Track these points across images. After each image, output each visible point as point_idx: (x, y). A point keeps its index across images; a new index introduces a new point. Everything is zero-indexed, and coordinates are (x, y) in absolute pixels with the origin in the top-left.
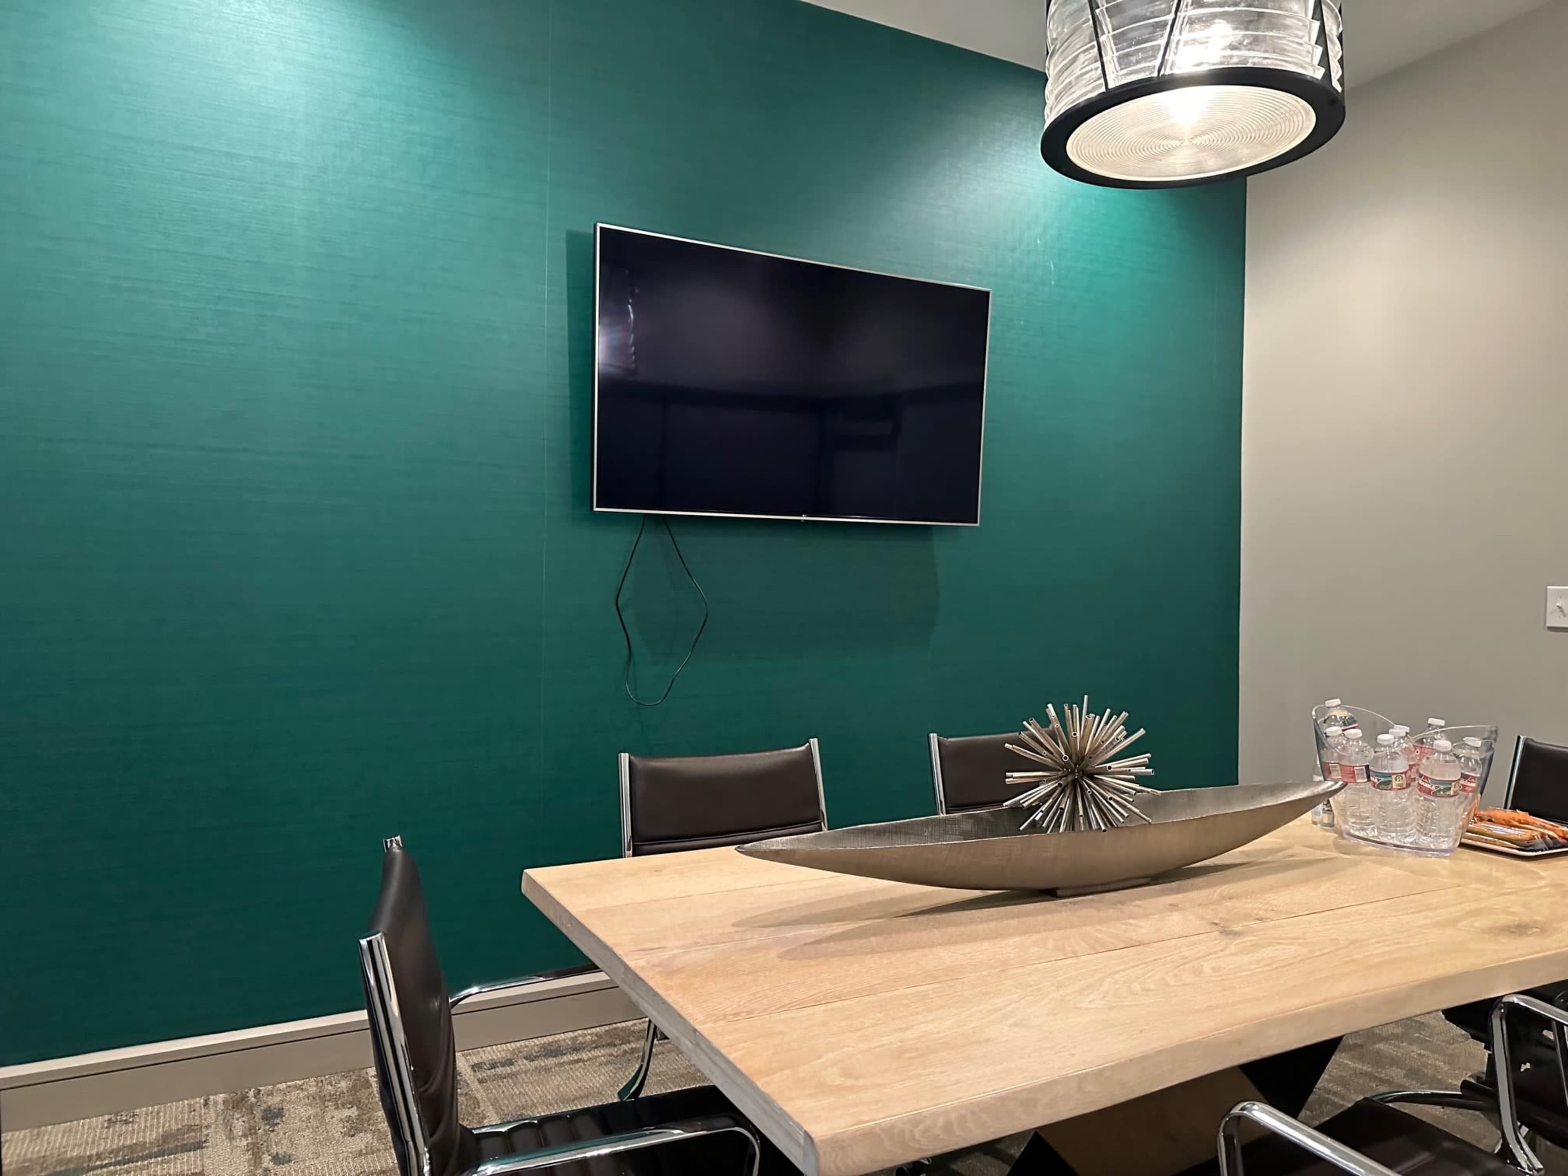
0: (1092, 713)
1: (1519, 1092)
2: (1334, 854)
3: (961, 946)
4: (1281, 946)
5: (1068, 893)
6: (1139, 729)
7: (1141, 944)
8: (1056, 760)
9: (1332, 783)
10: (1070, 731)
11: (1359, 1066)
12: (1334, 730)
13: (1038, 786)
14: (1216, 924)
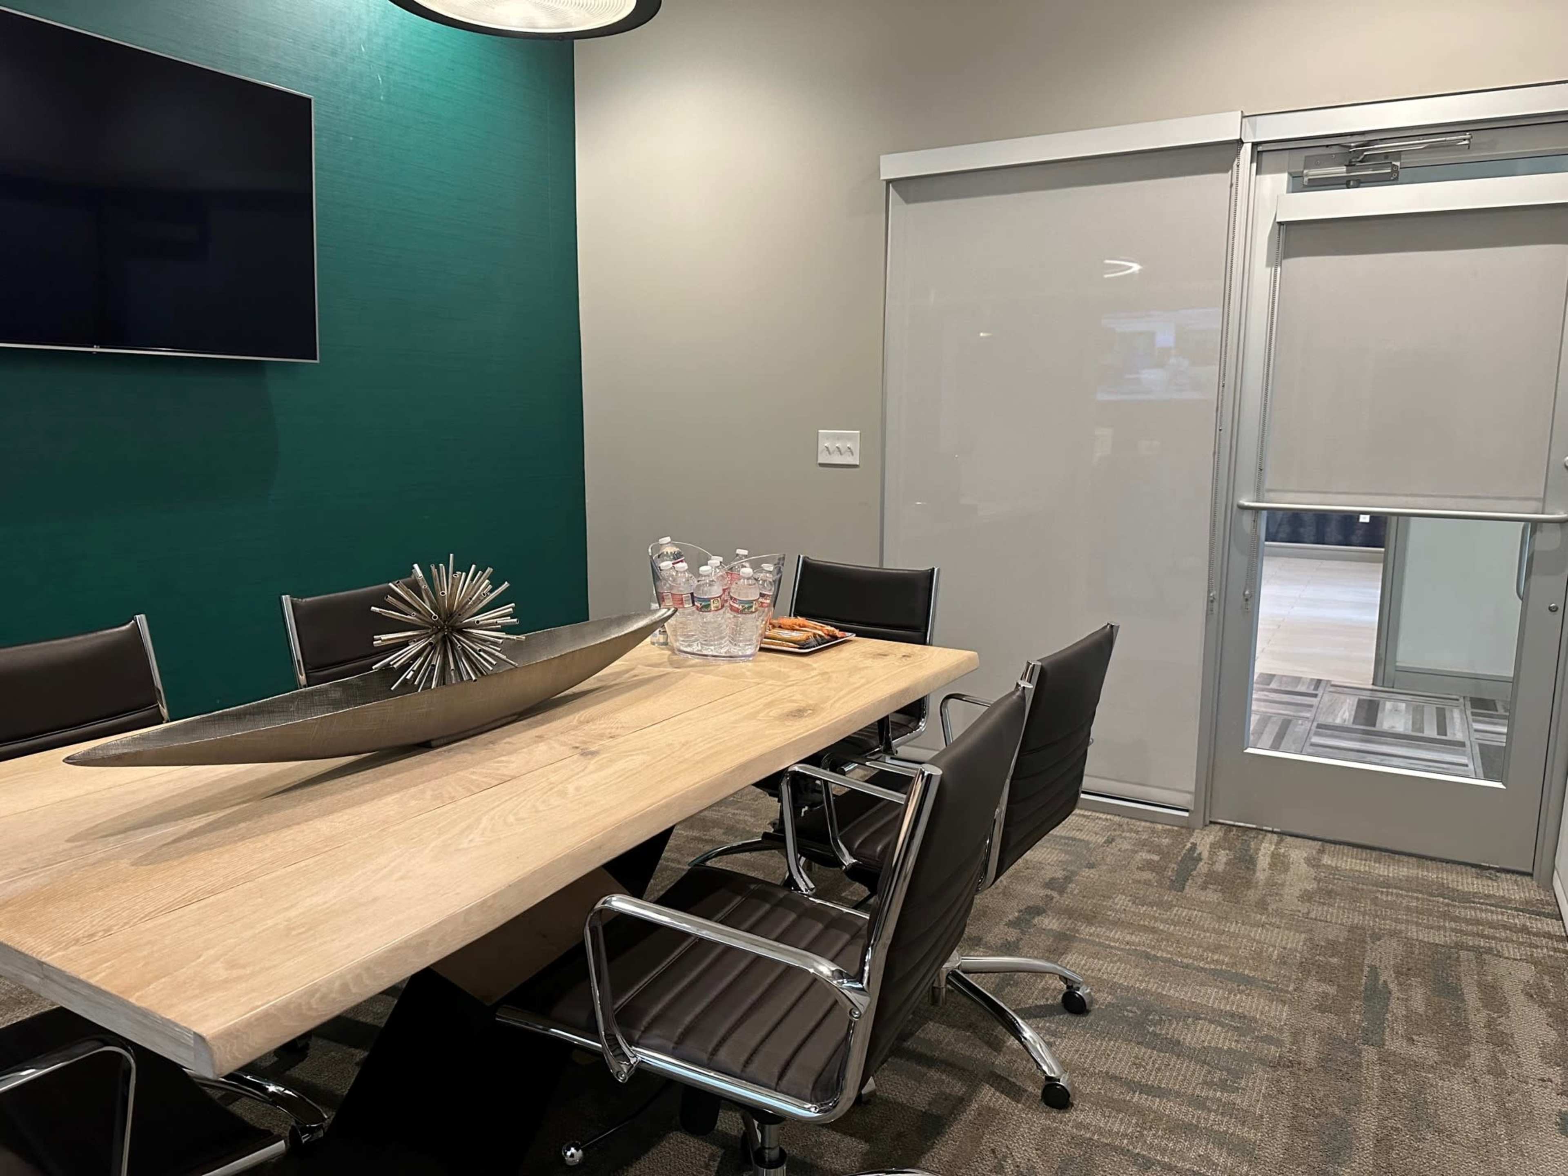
0: (459, 571)
1: (799, 832)
2: (670, 670)
3: (340, 814)
4: (630, 758)
5: (442, 741)
6: (504, 583)
7: (514, 778)
8: (425, 619)
9: (666, 610)
10: (438, 590)
11: (690, 833)
12: (666, 565)
13: (408, 645)
14: (577, 748)
